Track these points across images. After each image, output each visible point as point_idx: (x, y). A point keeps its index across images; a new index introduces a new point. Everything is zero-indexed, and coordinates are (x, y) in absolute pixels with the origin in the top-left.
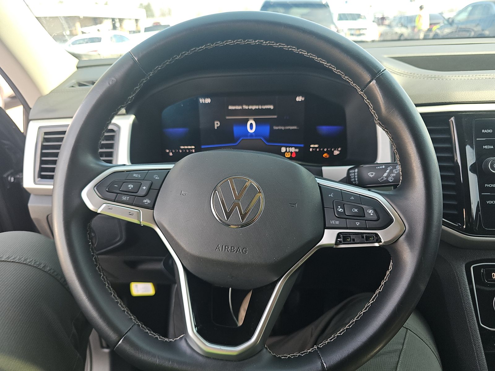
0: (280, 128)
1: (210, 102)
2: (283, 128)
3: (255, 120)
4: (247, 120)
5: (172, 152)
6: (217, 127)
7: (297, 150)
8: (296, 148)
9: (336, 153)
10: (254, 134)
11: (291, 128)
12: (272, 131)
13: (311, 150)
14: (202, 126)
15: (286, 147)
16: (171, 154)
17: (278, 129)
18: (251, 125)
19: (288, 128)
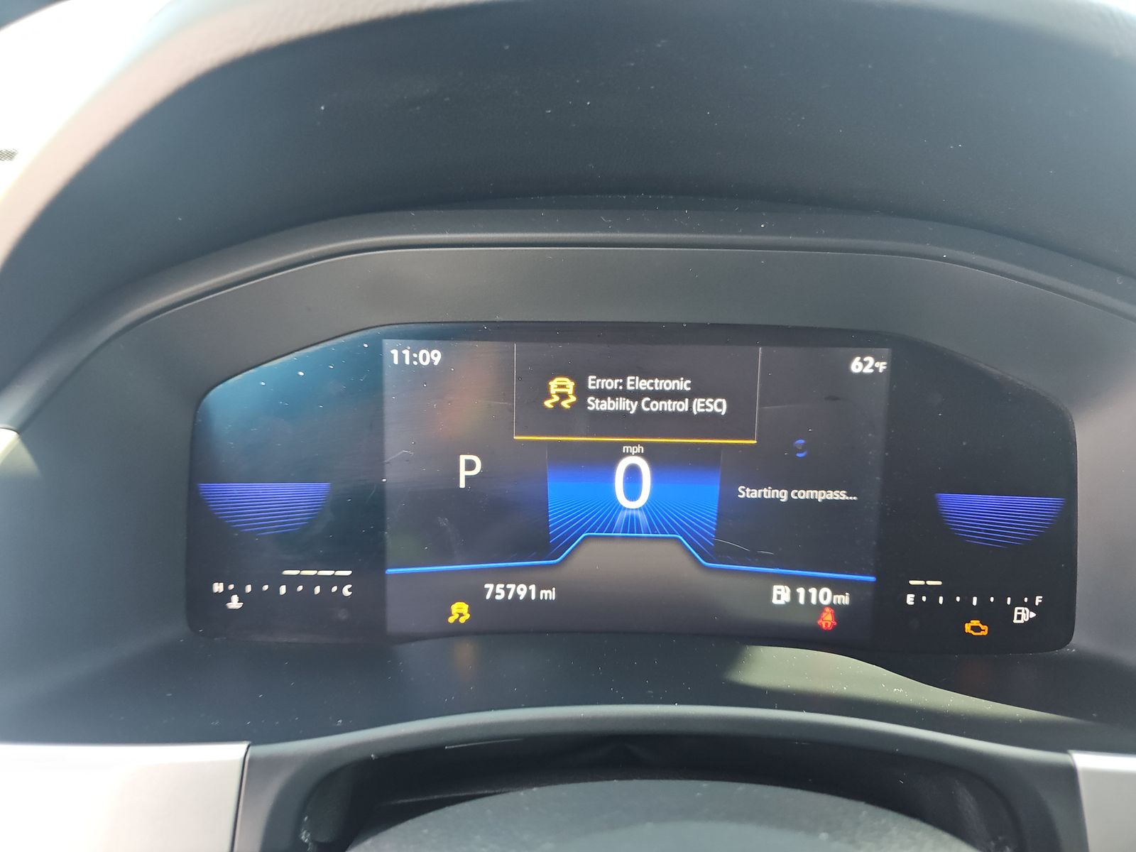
0: (769, 493)
1: (437, 361)
2: (782, 495)
3: (650, 454)
4: (616, 454)
5: (239, 591)
6: (467, 478)
7: (845, 599)
8: (837, 588)
9: (1024, 615)
10: (642, 517)
11: (820, 495)
12: (730, 508)
13: (910, 599)
14: (393, 477)
15: (793, 582)
16: (235, 603)
17: (762, 500)
18: (633, 472)
19: (804, 494)
